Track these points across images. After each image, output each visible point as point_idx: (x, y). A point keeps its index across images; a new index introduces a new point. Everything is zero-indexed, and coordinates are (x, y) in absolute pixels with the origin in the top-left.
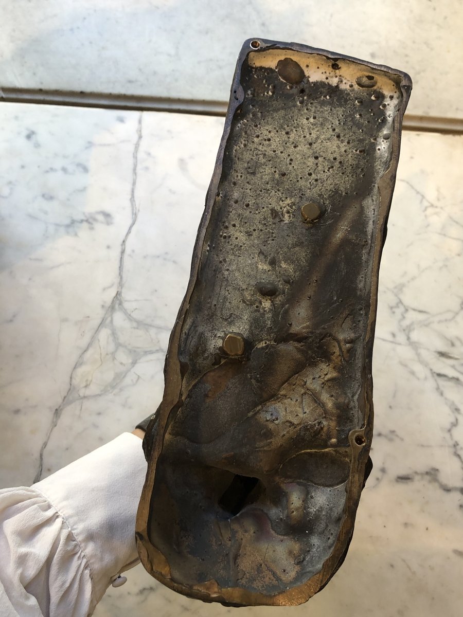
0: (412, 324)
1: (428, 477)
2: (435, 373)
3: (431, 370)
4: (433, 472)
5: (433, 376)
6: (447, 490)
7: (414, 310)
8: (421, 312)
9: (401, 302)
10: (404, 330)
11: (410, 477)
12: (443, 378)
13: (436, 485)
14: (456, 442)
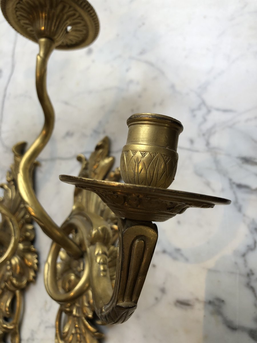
0: (214, 127)
1: (211, 308)
2: (234, 183)
3: (230, 180)
4: (217, 303)
5: (231, 188)
6: (232, 327)
7: (218, 110)
8: (225, 111)
9: (203, 103)
10: (204, 135)
11: (191, 303)
12: (243, 190)
13: (219, 318)
14: (251, 271)
